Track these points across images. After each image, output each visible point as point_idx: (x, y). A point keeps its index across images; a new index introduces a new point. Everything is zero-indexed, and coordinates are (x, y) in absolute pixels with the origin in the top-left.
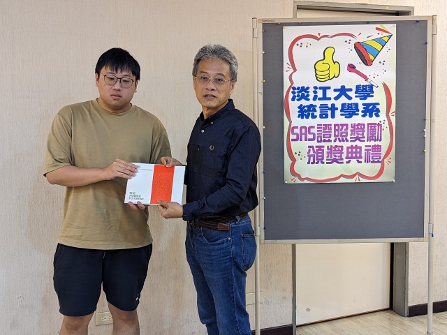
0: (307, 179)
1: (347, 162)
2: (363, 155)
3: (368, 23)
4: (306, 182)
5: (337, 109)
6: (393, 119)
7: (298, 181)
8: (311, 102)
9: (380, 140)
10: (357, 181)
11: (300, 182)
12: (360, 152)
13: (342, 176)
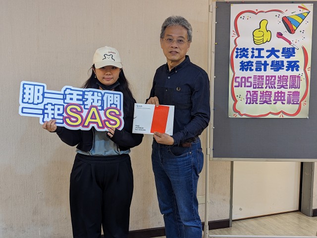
0: (245, 115)
1: (274, 104)
2: (286, 98)
3: (293, 2)
4: (244, 117)
5: (268, 65)
6: (309, 73)
7: (239, 116)
8: (250, 59)
9: (299, 88)
10: (281, 117)
11: (240, 117)
12: (284, 96)
13: (270, 113)
